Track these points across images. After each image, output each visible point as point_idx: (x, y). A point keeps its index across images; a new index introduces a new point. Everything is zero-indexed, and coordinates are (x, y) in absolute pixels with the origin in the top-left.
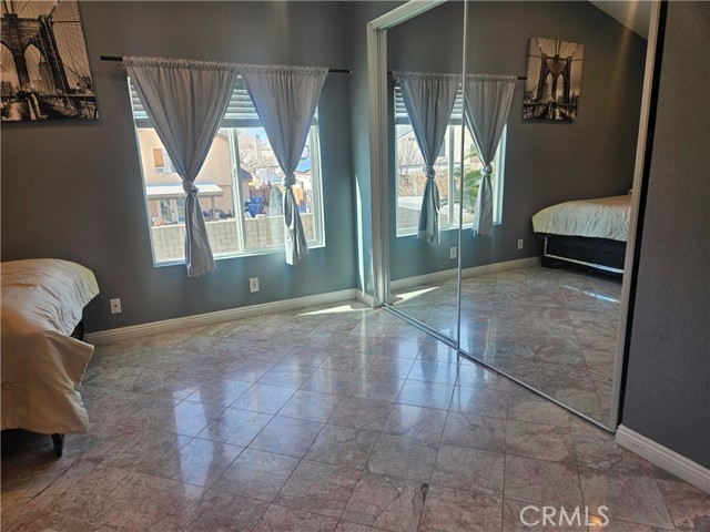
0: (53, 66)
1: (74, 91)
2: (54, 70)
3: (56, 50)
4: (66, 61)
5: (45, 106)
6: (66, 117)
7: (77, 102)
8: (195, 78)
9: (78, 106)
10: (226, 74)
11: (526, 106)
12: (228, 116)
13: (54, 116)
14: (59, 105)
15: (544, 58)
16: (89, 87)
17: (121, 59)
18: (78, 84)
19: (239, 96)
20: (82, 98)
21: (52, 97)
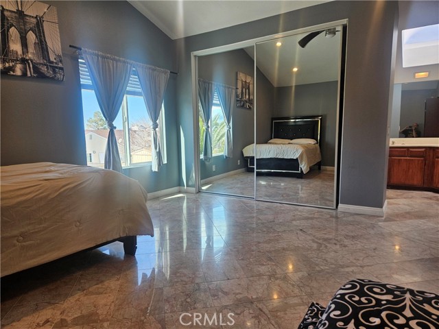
0: (42, 45)
1: (52, 62)
2: (42, 48)
3: (44, 37)
4: (49, 44)
5: (36, 69)
6: (48, 77)
7: (54, 69)
8: (115, 65)
9: (54, 72)
10: (129, 66)
11: (238, 101)
12: (128, 89)
13: (40, 76)
14: (44, 69)
15: (242, 81)
16: (61, 61)
17: (81, 49)
18: (55, 59)
19: (134, 79)
20: (57, 67)
21: (41, 64)
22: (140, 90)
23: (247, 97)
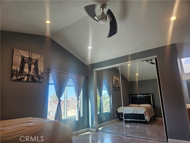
0: (36, 69)
1: (39, 75)
2: (36, 70)
3: (38, 65)
4: (39, 69)
5: (32, 78)
6: (37, 81)
7: (39, 78)
8: (63, 75)
9: (39, 79)
10: (69, 75)
11: (113, 87)
12: (68, 84)
13: (34, 80)
14: (36, 78)
15: (115, 79)
16: (43, 75)
17: (51, 70)
18: (41, 74)
19: (70, 80)
20: (41, 77)
21: (34, 76)
22: (73, 84)
23: (118, 86)
